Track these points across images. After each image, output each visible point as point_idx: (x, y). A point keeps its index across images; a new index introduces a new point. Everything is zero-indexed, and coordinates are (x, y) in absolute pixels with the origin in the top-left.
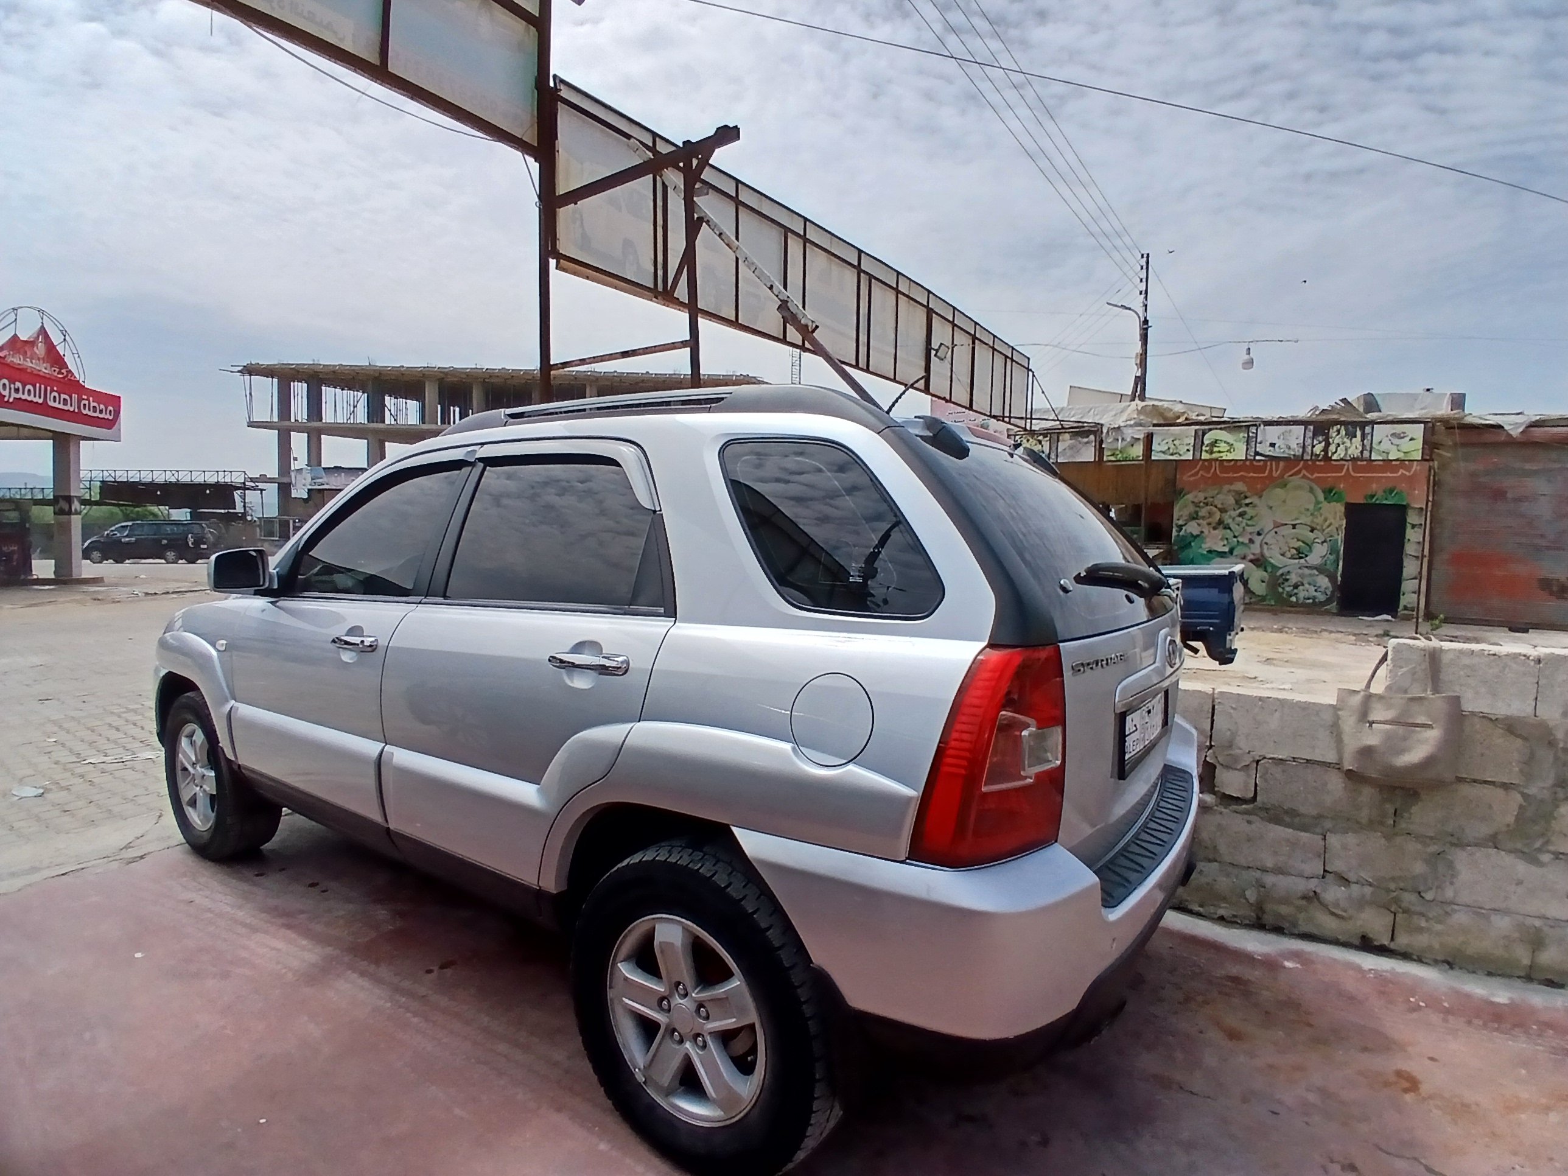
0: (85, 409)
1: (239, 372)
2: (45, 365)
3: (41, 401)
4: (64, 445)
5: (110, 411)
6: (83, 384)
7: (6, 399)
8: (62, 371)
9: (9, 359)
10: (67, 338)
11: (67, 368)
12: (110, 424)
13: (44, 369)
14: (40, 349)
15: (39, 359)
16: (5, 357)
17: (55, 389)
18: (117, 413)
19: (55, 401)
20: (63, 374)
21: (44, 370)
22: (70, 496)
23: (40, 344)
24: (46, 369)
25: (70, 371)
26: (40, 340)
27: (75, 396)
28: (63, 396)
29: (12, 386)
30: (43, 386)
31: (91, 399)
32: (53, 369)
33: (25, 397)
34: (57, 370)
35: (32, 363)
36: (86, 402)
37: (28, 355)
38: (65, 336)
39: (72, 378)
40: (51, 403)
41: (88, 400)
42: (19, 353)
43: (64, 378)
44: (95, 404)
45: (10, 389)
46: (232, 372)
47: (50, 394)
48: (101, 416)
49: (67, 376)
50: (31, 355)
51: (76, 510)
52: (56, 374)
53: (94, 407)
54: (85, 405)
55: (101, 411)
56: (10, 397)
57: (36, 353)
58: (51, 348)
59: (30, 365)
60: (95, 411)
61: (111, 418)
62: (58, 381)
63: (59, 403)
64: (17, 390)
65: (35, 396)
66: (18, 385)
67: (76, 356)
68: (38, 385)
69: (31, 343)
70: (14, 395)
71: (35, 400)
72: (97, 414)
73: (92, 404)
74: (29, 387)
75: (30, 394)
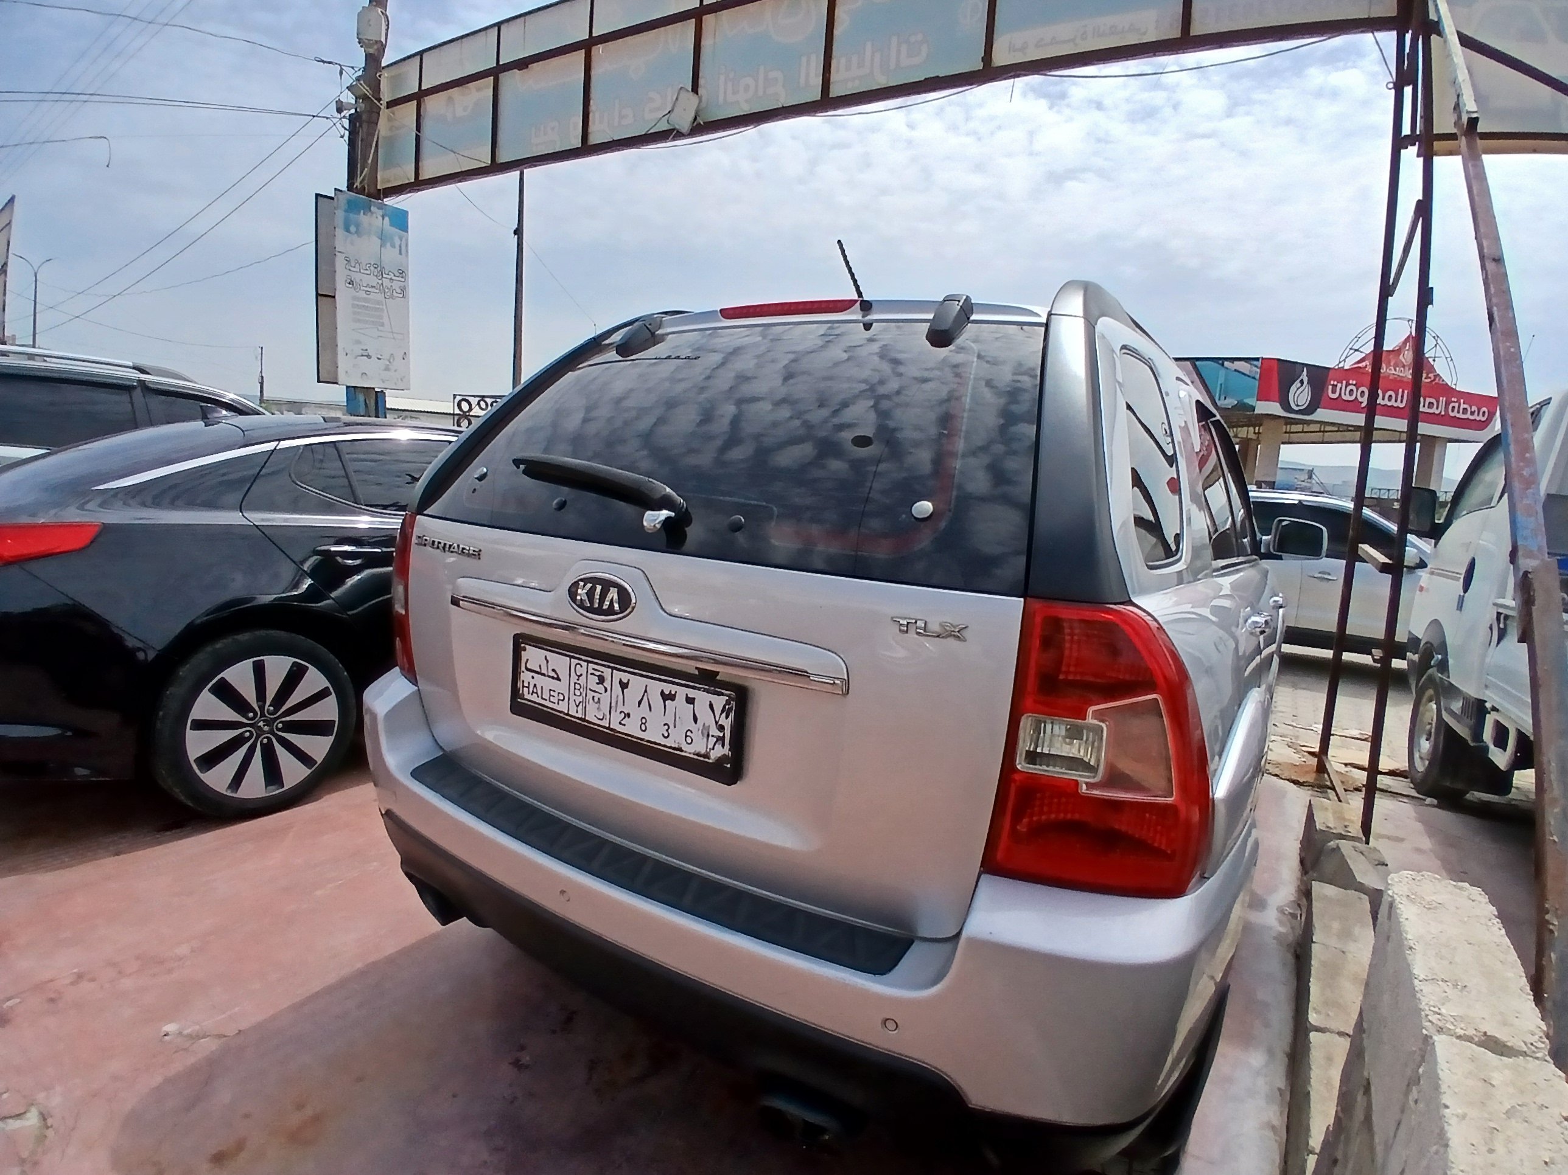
0: (1453, 411)
2: (1409, 371)
3: (1403, 406)
4: (1429, 447)
5: (1484, 412)
6: (1454, 387)
8: (1430, 375)
10: (1439, 341)
11: (1436, 372)
14: (1408, 357)
15: (1404, 366)
18: (1489, 414)
20: (1430, 378)
23: (1408, 352)
25: (1440, 377)
26: (1407, 348)
27: (1443, 400)
28: (1430, 400)
30: (1407, 392)
31: (1462, 401)
33: (1386, 402)
35: (1395, 370)
36: (1456, 405)
38: (1437, 341)
39: (1441, 382)
41: (1458, 401)
43: (1432, 381)
44: (1466, 406)
48: (1472, 418)
49: (1434, 380)
50: (1394, 364)
53: (1464, 409)
54: (1454, 407)
55: (1471, 413)
57: (1403, 361)
59: (1393, 372)
60: (1463, 413)
61: (1483, 419)
65: (1398, 401)
67: (1449, 359)
68: (1400, 390)
69: (1397, 352)
71: (1397, 405)
72: (1468, 416)
73: (1463, 406)
74: (1390, 393)
75: (1390, 400)
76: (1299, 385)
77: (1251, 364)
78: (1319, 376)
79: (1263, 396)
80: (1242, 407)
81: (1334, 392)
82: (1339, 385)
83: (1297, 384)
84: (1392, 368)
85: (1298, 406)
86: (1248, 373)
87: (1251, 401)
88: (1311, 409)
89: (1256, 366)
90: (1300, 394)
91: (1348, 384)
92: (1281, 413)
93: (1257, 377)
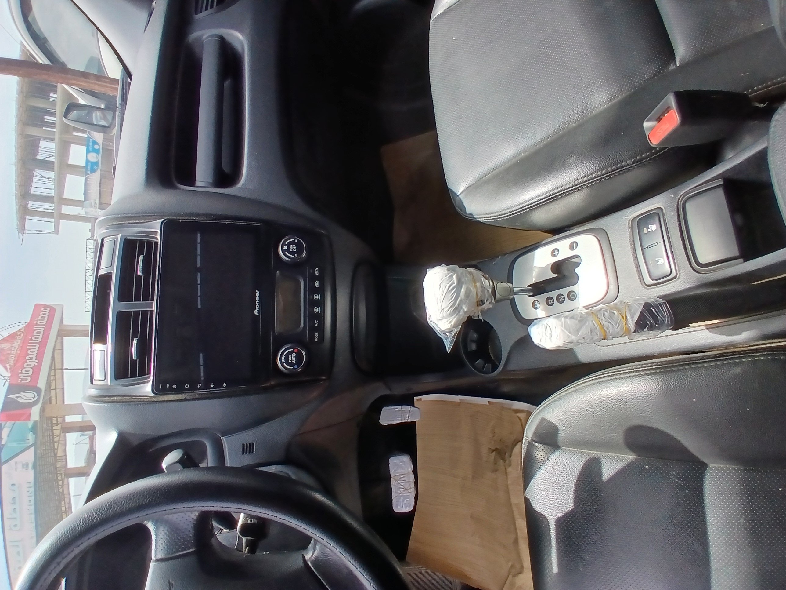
0: (43, 322)
1: (23, 235)
2: (15, 343)
3: (38, 346)
4: (64, 332)
5: (44, 309)
6: (27, 324)
7: (36, 364)
8: (19, 334)
9: (12, 363)
11: (16, 332)
12: (52, 310)
13: (17, 343)
14: (5, 346)
15: (12, 347)
16: (10, 365)
18: (45, 306)
19: (38, 338)
21: (19, 343)
24: (17, 342)
25: (19, 330)
27: (35, 328)
28: (35, 333)
29: (28, 361)
30: (29, 345)
31: (36, 319)
32: (18, 339)
33: (35, 354)
34: (18, 336)
35: (14, 350)
36: (39, 322)
39: (23, 329)
40: (39, 340)
41: (37, 321)
42: (7, 357)
43: (24, 333)
45: (30, 362)
46: (23, 239)
47: (33, 340)
48: (47, 314)
49: (22, 332)
50: (9, 351)
52: (21, 337)
54: (40, 322)
55: (44, 314)
56: (35, 362)
57: (8, 348)
58: (5, 340)
60: (44, 317)
61: (49, 309)
62: (25, 337)
63: (39, 336)
64: (31, 358)
65: (35, 349)
66: (27, 358)
67: (9, 326)
68: (28, 347)
70: (34, 360)
71: (37, 349)
72: (46, 316)
73: (40, 318)
74: (29, 352)
75: (34, 352)
76: (20, 398)
77: (4, 427)
78: (14, 388)
79: (28, 418)
80: (34, 429)
81: (27, 379)
82: (21, 377)
83: (20, 400)
84: (12, 352)
85: (35, 397)
86: (10, 428)
87: (30, 424)
88: (38, 391)
89: (5, 424)
90: (27, 397)
91: (21, 373)
92: (39, 405)
93: (13, 422)
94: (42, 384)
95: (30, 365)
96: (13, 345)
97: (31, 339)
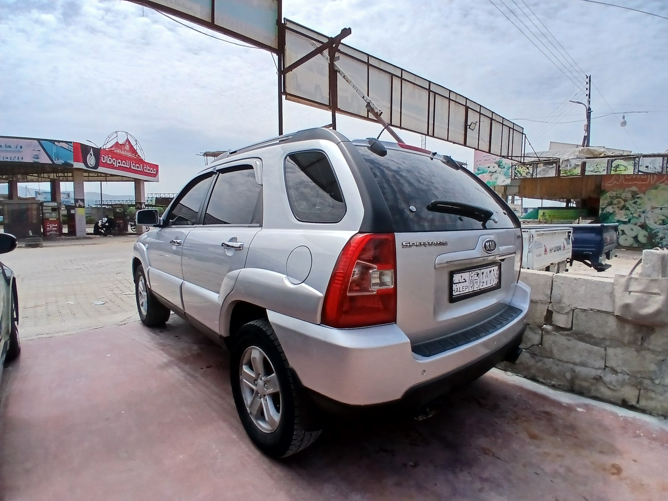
0: (145, 170)
1: (203, 155)
2: (129, 153)
3: (128, 167)
4: (138, 184)
5: (155, 171)
6: (144, 160)
7: (115, 166)
8: (136, 155)
9: (115, 151)
10: (137, 143)
11: (138, 154)
12: (155, 175)
13: (129, 155)
14: (127, 147)
15: (127, 151)
16: (114, 150)
17: (134, 162)
18: (157, 171)
19: (134, 167)
20: (136, 156)
22: (141, 202)
23: (127, 146)
24: (130, 155)
25: (139, 156)
26: (127, 144)
27: (141, 165)
28: (137, 165)
29: (117, 161)
30: (129, 161)
31: (147, 166)
32: (133, 155)
34: (134, 155)
35: (124, 152)
36: (146, 167)
37: (123, 149)
38: (136, 142)
39: (140, 158)
40: (133, 168)
41: (146, 166)
42: (119, 148)
44: (149, 168)
45: (117, 162)
46: (200, 155)
47: (132, 164)
48: (151, 172)
49: (138, 157)
50: (124, 149)
51: (143, 208)
52: (134, 157)
53: (149, 169)
54: (145, 168)
56: (117, 165)
57: (126, 149)
58: (131, 147)
59: (124, 153)
60: (149, 171)
61: (155, 173)
62: (134, 159)
63: (136, 168)
64: (119, 163)
65: (126, 165)
66: (119, 161)
67: (141, 150)
68: (127, 161)
69: (123, 145)
70: (118, 165)
71: (126, 166)
72: (150, 172)
74: (124, 161)
75: (124, 164)
76: (90, 156)
77: (68, 144)
78: (98, 152)
79: (76, 160)
80: (66, 164)
81: (104, 160)
82: (105, 157)
83: (89, 156)
85: (91, 165)
86: (67, 149)
87: (71, 162)
88: (96, 167)
89: (71, 146)
90: (91, 160)
91: (108, 157)
92: (85, 168)
93: (72, 150)
94: (101, 169)
95: (114, 162)
96: (128, 152)
97: (133, 163)
